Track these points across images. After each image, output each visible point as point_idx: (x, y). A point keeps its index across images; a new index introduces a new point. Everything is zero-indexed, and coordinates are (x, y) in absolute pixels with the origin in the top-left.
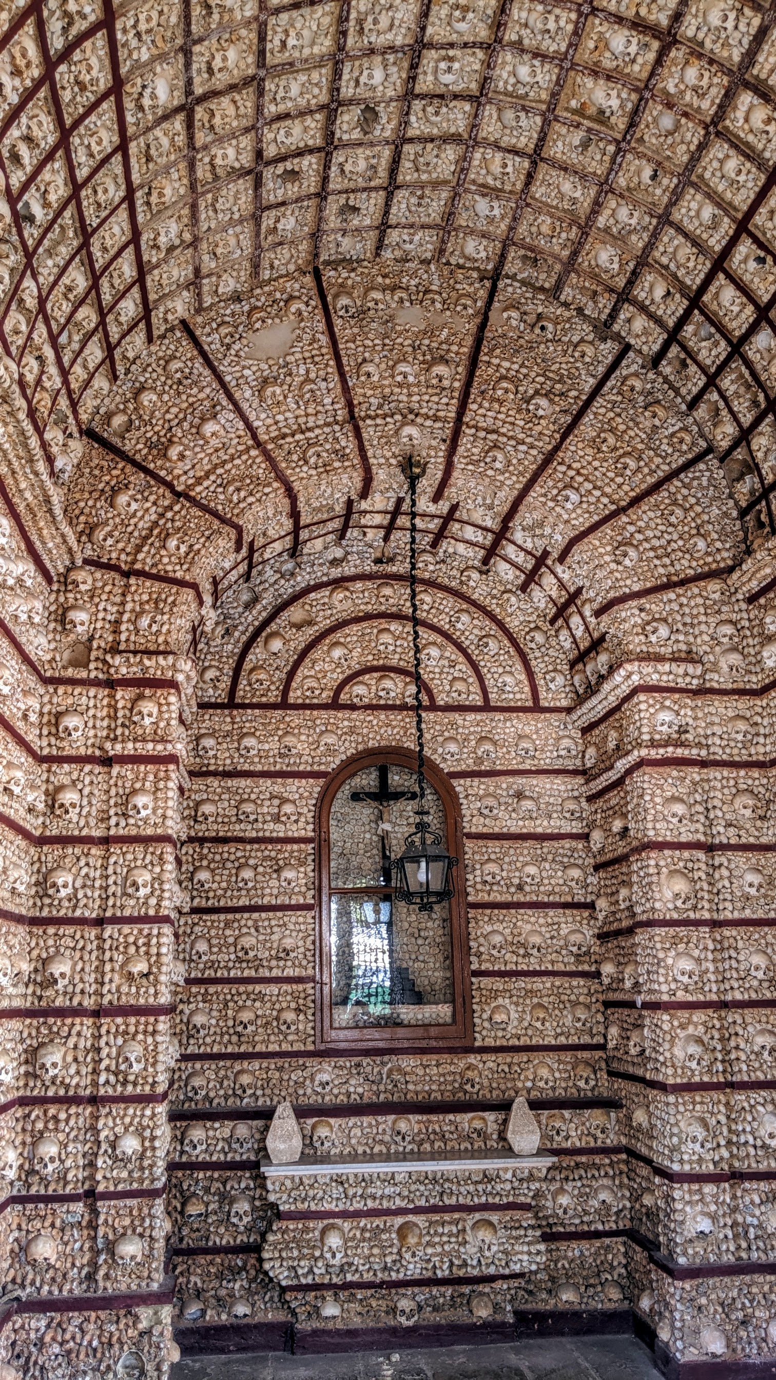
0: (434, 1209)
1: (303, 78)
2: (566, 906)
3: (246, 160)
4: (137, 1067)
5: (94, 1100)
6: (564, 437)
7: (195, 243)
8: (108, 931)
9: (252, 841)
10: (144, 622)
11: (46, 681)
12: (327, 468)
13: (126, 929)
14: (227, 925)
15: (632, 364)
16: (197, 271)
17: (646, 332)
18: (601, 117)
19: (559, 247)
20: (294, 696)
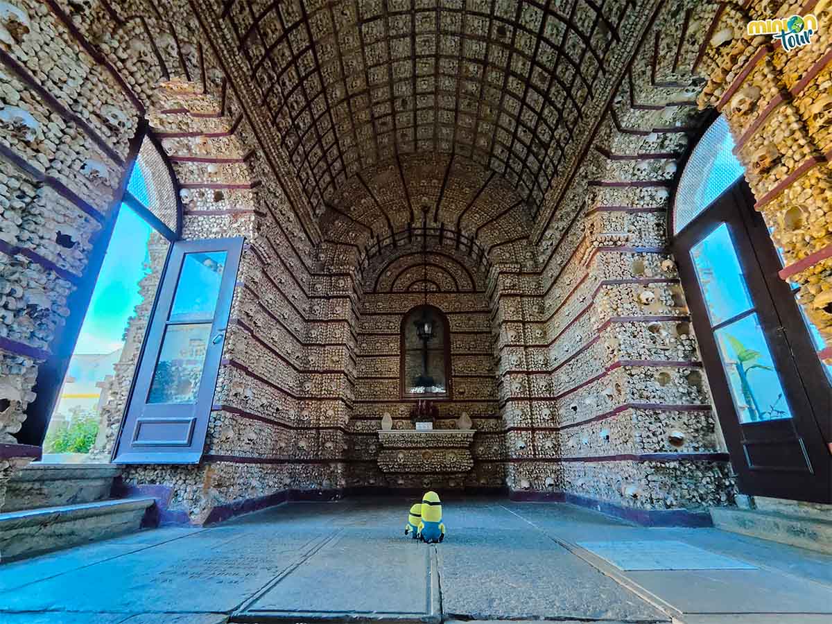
0: (435, 448)
1: (382, 90)
2: (484, 355)
3: (369, 118)
4: (334, 389)
5: (320, 399)
6: (475, 199)
7: (357, 145)
8: (327, 348)
9: (380, 334)
10: (341, 257)
11: (311, 275)
12: (399, 210)
13: (332, 347)
14: (372, 360)
15: (497, 177)
16: (359, 155)
17: (499, 166)
18: (472, 94)
19: (468, 141)
20: (395, 290)
